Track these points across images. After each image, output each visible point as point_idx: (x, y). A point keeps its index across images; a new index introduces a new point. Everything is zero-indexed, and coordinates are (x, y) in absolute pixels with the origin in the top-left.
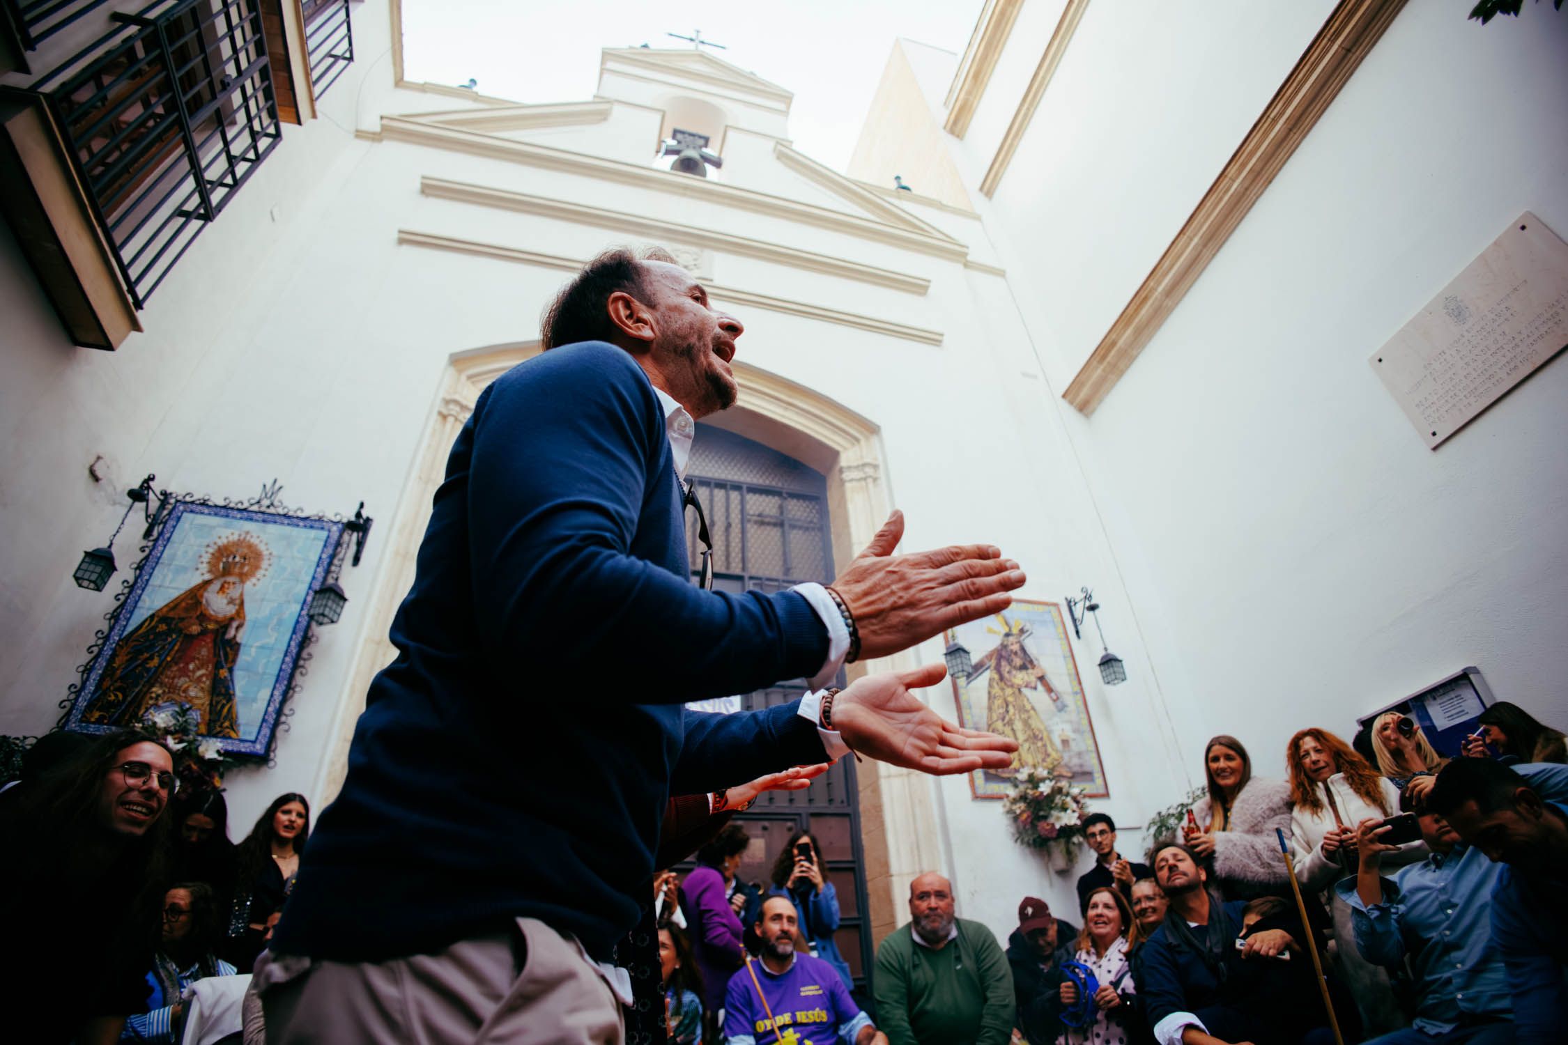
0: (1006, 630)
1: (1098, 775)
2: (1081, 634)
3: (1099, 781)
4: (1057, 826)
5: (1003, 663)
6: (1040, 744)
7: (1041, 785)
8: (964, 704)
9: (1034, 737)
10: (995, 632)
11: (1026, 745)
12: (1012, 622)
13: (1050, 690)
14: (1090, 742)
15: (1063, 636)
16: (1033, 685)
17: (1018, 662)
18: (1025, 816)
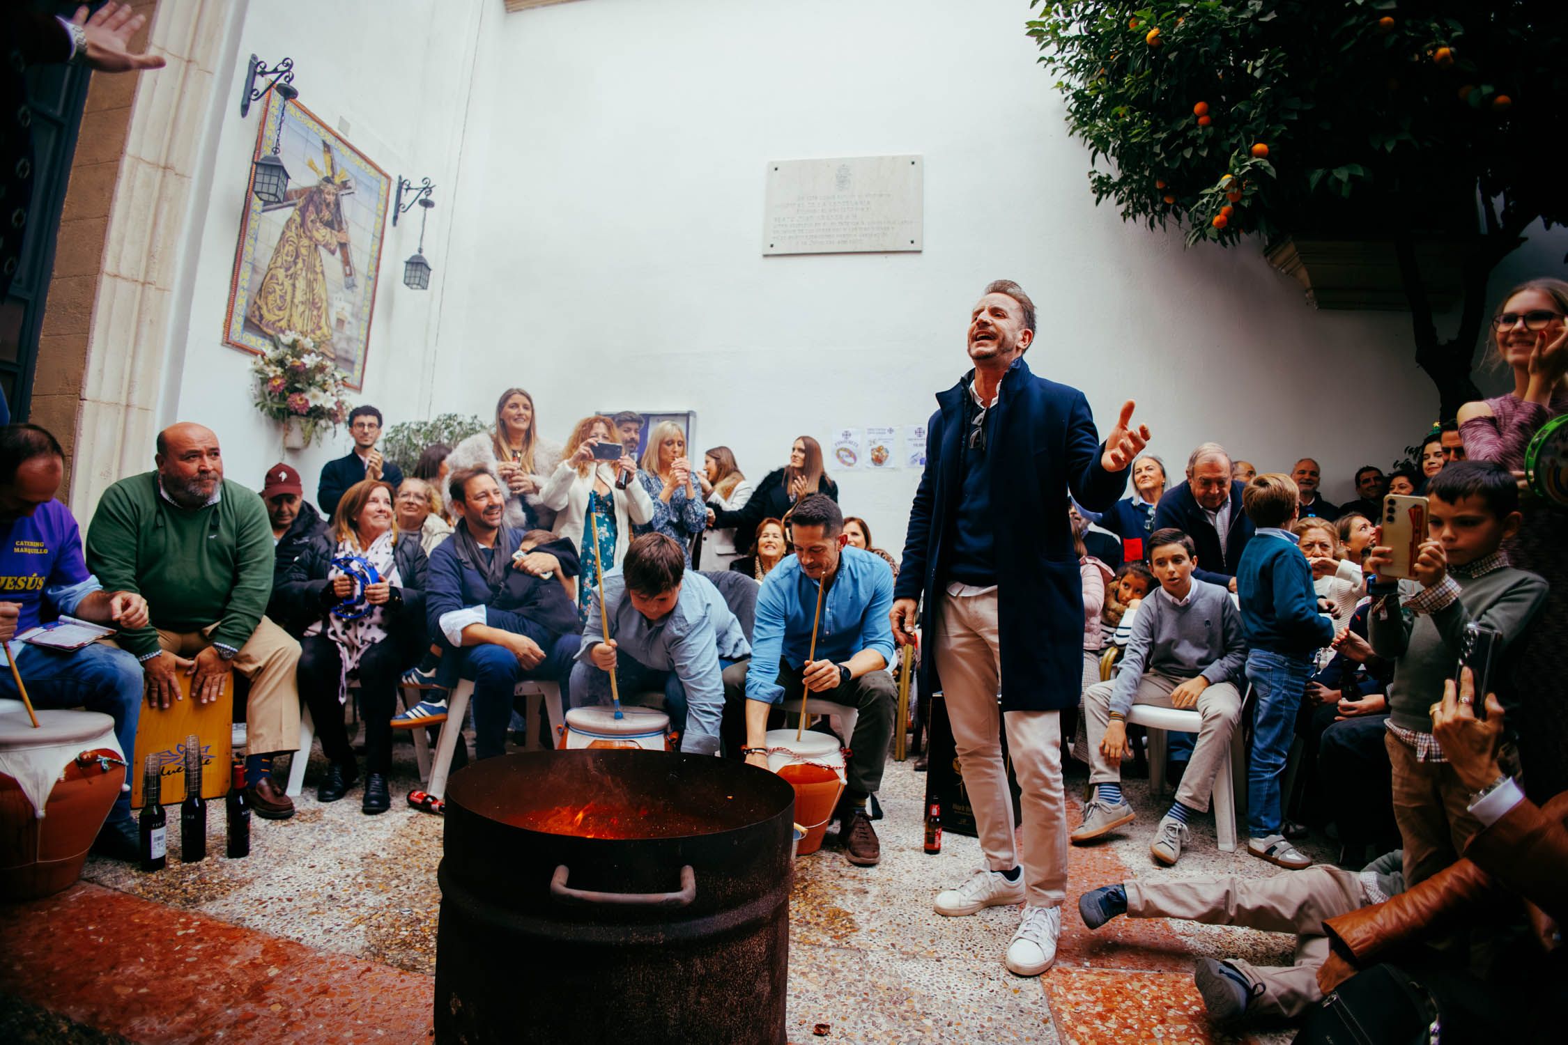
0: (330, 174)
1: (358, 367)
2: (398, 222)
3: (357, 373)
4: (311, 404)
5: (311, 208)
6: (315, 313)
7: (305, 356)
8: (250, 231)
9: (313, 304)
10: (315, 170)
11: (301, 308)
12: (338, 169)
13: (346, 261)
14: (364, 332)
15: (381, 214)
16: (332, 248)
17: (326, 215)
18: (279, 381)
